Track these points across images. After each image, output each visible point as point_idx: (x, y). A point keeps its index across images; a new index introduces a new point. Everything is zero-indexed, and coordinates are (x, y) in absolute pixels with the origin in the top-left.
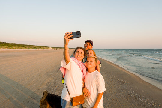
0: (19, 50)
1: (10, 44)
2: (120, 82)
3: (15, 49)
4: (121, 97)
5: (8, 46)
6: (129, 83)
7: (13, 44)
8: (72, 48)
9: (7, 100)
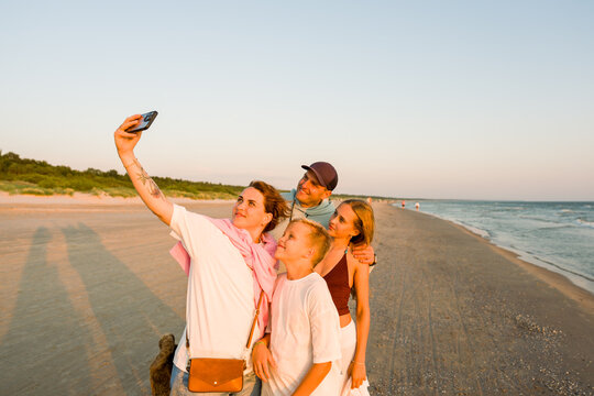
0: (217, 201)
1: (193, 183)
2: (523, 326)
3: (206, 198)
4: (500, 389)
5: (188, 191)
6: (559, 334)
7: (202, 184)
8: (383, 199)
9: (105, 352)
